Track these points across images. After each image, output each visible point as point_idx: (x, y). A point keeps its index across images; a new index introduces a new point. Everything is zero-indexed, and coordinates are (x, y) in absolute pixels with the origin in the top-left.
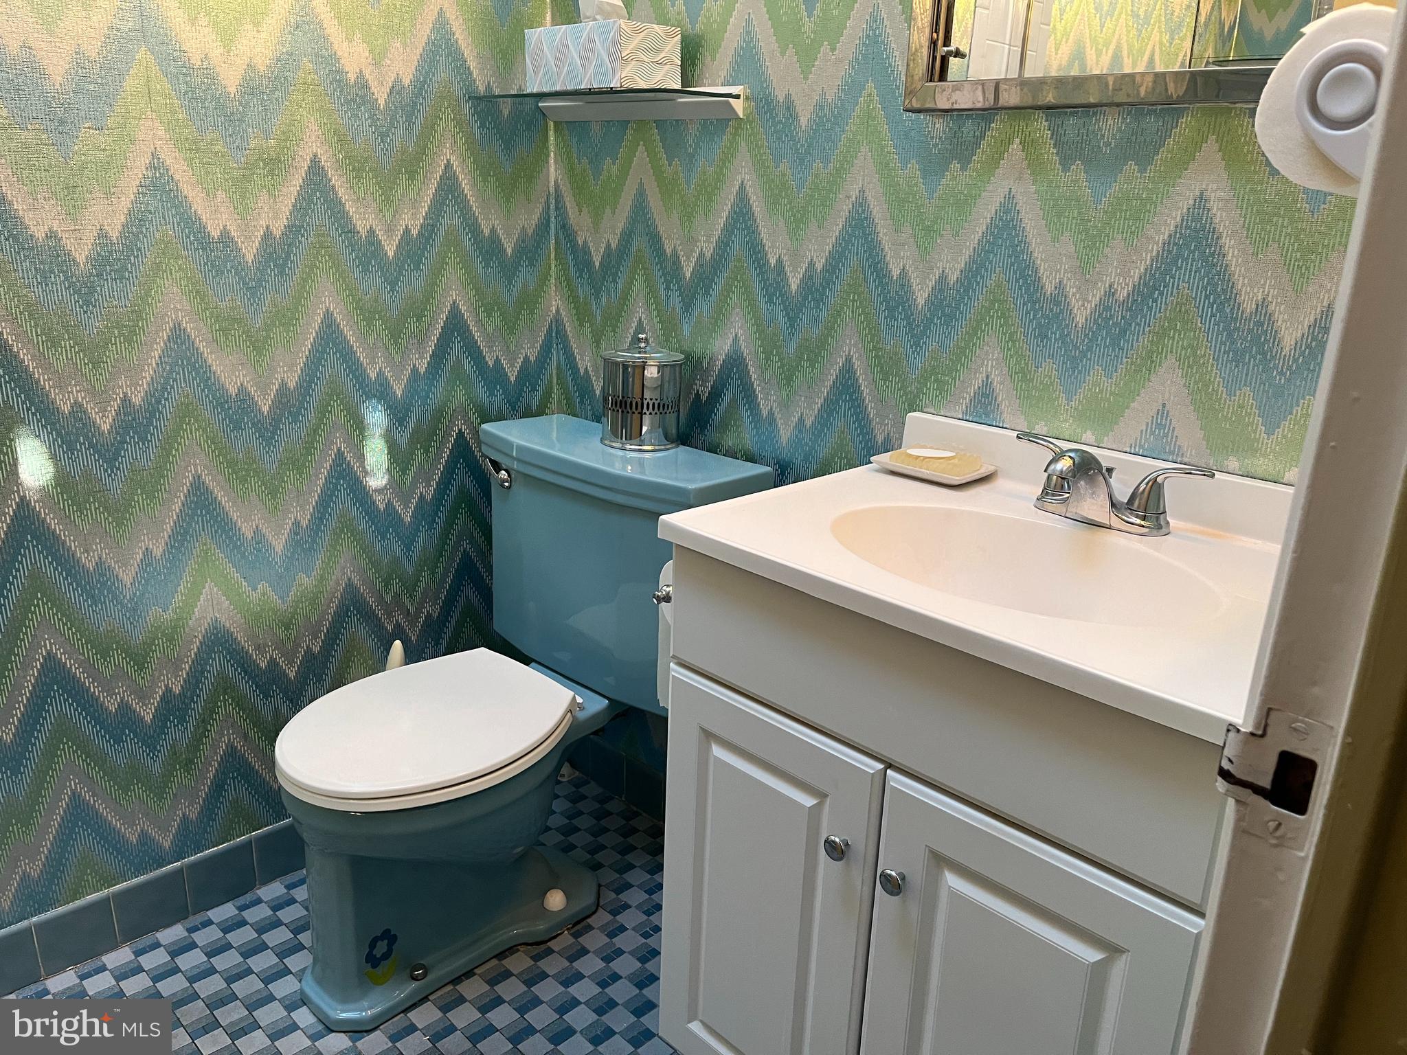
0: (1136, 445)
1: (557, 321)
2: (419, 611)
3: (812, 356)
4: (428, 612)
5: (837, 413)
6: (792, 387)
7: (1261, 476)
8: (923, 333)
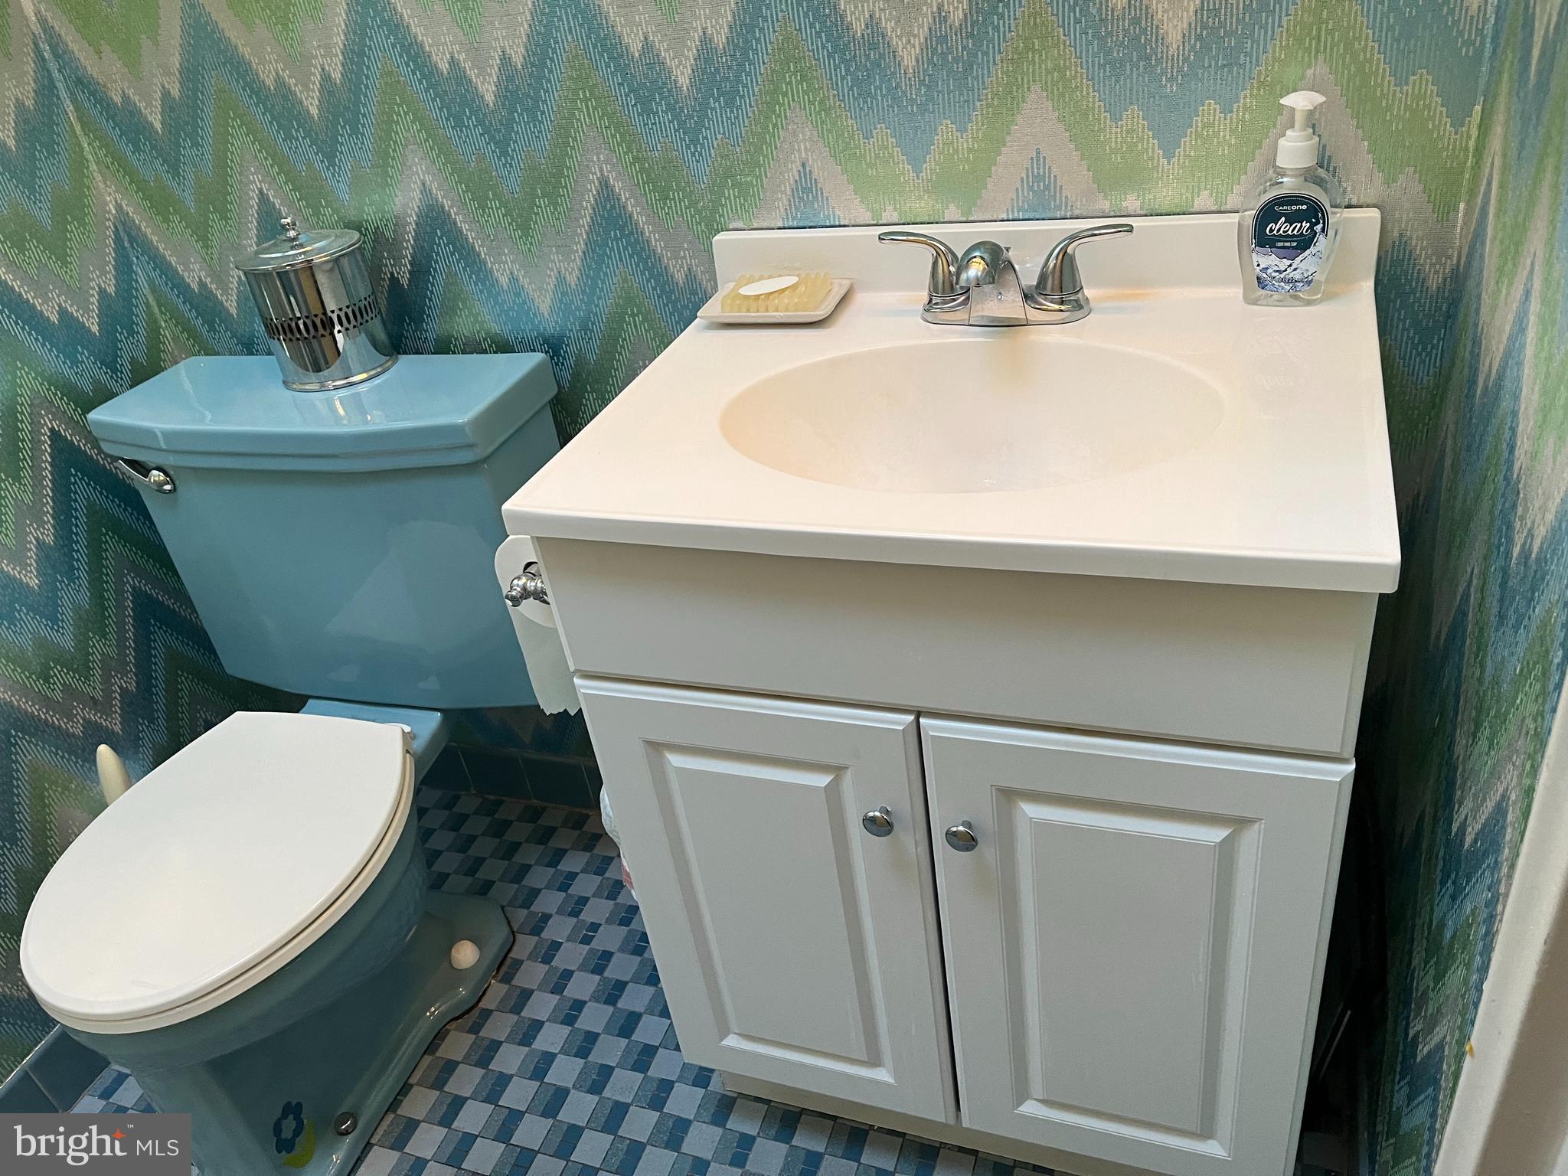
0: (1013, 209)
1: (124, 224)
2: (108, 693)
3: (549, 189)
4: (121, 688)
5: (609, 258)
6: (533, 237)
7: (1169, 211)
8: (700, 124)
